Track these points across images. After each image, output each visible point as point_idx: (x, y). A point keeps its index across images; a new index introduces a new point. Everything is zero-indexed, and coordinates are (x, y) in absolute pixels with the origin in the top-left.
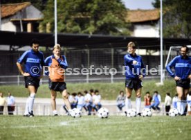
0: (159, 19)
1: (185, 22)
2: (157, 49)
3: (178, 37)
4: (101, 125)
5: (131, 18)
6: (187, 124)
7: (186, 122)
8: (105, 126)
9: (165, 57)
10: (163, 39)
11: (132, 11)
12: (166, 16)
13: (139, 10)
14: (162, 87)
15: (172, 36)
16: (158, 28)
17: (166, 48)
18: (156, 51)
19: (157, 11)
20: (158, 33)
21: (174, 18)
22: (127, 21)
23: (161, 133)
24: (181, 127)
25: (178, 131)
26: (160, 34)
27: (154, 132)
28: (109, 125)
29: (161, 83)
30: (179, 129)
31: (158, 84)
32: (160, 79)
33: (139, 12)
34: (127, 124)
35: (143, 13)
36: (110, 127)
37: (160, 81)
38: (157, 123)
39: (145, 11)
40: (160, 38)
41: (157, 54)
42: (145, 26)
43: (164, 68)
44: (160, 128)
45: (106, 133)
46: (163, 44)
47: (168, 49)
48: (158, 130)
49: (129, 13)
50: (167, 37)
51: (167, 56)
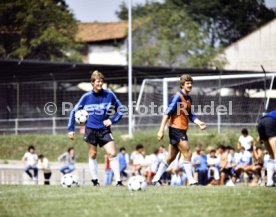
0: (126, 37)
1: (166, 41)
2: (124, 83)
3: (156, 65)
4: (38, 200)
5: (83, 35)
6: (170, 199)
7: (168, 196)
8: (44, 200)
9: (135, 96)
10: (134, 68)
11: (86, 24)
12: (137, 33)
13: (96, 23)
14: (130, 141)
15: (146, 64)
16: (125, 52)
17: (138, 81)
18: (122, 86)
19: (123, 25)
20: (125, 58)
21: (148, 36)
22: (77, 40)
23: (131, 212)
24: (161, 204)
25: (157, 209)
26: (128, 60)
27: (120, 211)
28: (50, 199)
29: (130, 135)
30: (158, 207)
31: (125, 137)
32: (127, 129)
33: (95, 26)
34: (77, 198)
35: (101, 28)
36: (52, 203)
37: (128, 133)
38: (124, 197)
39: (106, 24)
40: (127, 67)
41: (122, 90)
42: (105, 48)
43: (134, 112)
44: (129, 205)
45: (46, 211)
46: (133, 75)
47: (139, 83)
48: (126, 208)
49: (80, 27)
50: (137, 65)
51: (138, 94)
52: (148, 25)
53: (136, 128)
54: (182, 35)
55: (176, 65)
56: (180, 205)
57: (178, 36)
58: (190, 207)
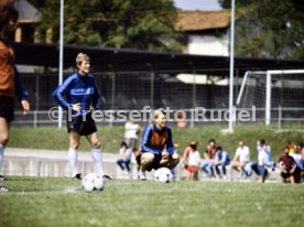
0: (228, 27)
1: (270, 32)
2: (225, 75)
3: (260, 56)
4: (131, 194)
6: (270, 196)
7: (268, 192)
9: (237, 88)
10: (235, 59)
11: (186, 12)
12: (241, 23)
13: (198, 12)
14: (230, 136)
15: (249, 56)
16: (227, 42)
17: (239, 74)
18: (223, 78)
19: (226, 14)
20: (226, 49)
21: (253, 26)
22: (177, 29)
23: (228, 209)
24: (260, 201)
26: (229, 50)
27: (217, 207)
28: (143, 194)
29: (230, 130)
30: (258, 204)
31: (224, 131)
32: (228, 123)
33: (196, 15)
35: (203, 17)
36: (145, 198)
37: (227, 127)
38: (222, 193)
39: (207, 13)
40: (229, 58)
41: (224, 82)
43: (234, 104)
44: (227, 201)
46: (235, 67)
47: (242, 75)
48: (223, 204)
49: (180, 15)
50: (240, 57)
51: (239, 87)
52: (252, 14)
53: (237, 122)
54: (288, 25)
55: (282, 57)
56: (279, 202)
57: (284, 27)
58: (291, 206)
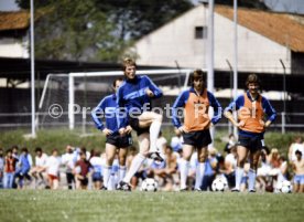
0: (28, 27)
1: (73, 33)
2: (26, 78)
3: (61, 58)
6: (76, 204)
7: (74, 200)
9: (39, 92)
10: (36, 62)
12: (40, 24)
14: (33, 141)
15: (51, 57)
16: (26, 43)
17: (41, 76)
18: (24, 82)
19: (24, 15)
20: (26, 51)
21: (53, 27)
24: (66, 210)
25: (62, 215)
26: (30, 52)
27: (22, 216)
29: (33, 135)
30: (64, 212)
31: (27, 137)
32: (30, 127)
37: (31, 132)
38: (27, 201)
39: (6, 13)
40: (30, 60)
41: (25, 85)
43: (37, 109)
44: (32, 210)
46: (36, 69)
47: (44, 78)
48: (28, 213)
50: (40, 59)
51: (42, 90)
52: (52, 15)
53: (40, 127)
54: (89, 26)
55: (84, 59)
56: (86, 211)
57: (85, 28)
58: (98, 214)
